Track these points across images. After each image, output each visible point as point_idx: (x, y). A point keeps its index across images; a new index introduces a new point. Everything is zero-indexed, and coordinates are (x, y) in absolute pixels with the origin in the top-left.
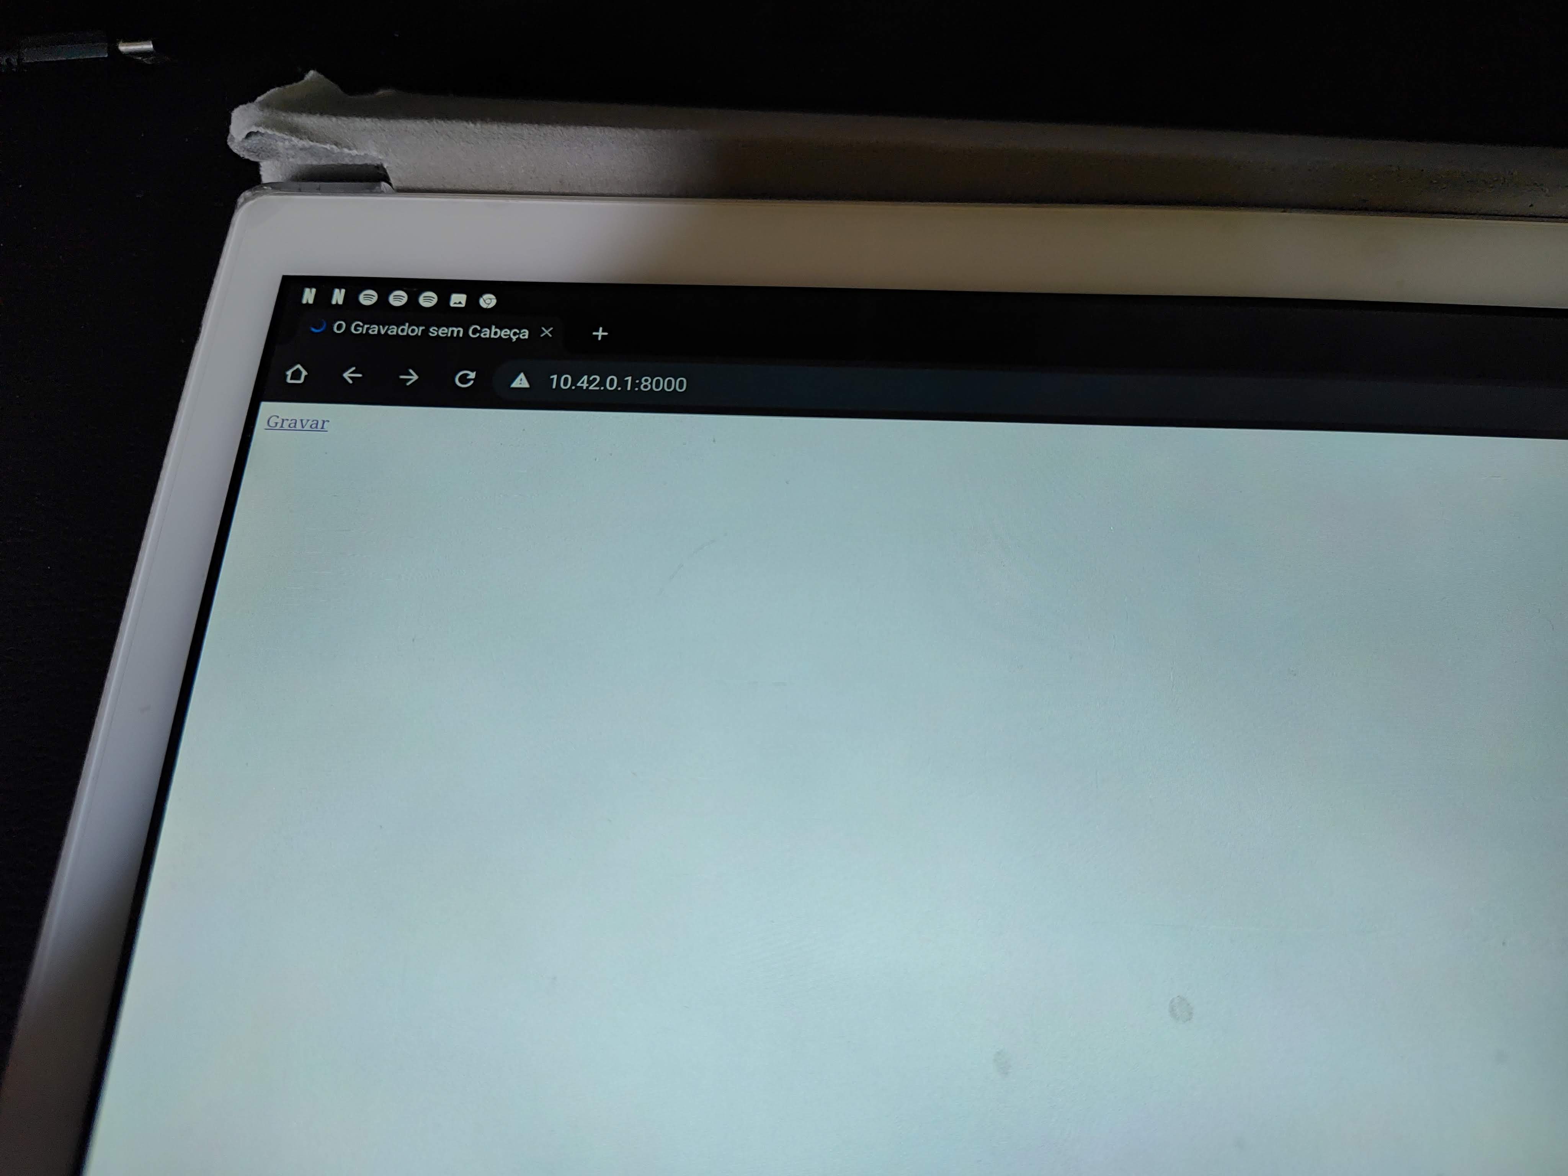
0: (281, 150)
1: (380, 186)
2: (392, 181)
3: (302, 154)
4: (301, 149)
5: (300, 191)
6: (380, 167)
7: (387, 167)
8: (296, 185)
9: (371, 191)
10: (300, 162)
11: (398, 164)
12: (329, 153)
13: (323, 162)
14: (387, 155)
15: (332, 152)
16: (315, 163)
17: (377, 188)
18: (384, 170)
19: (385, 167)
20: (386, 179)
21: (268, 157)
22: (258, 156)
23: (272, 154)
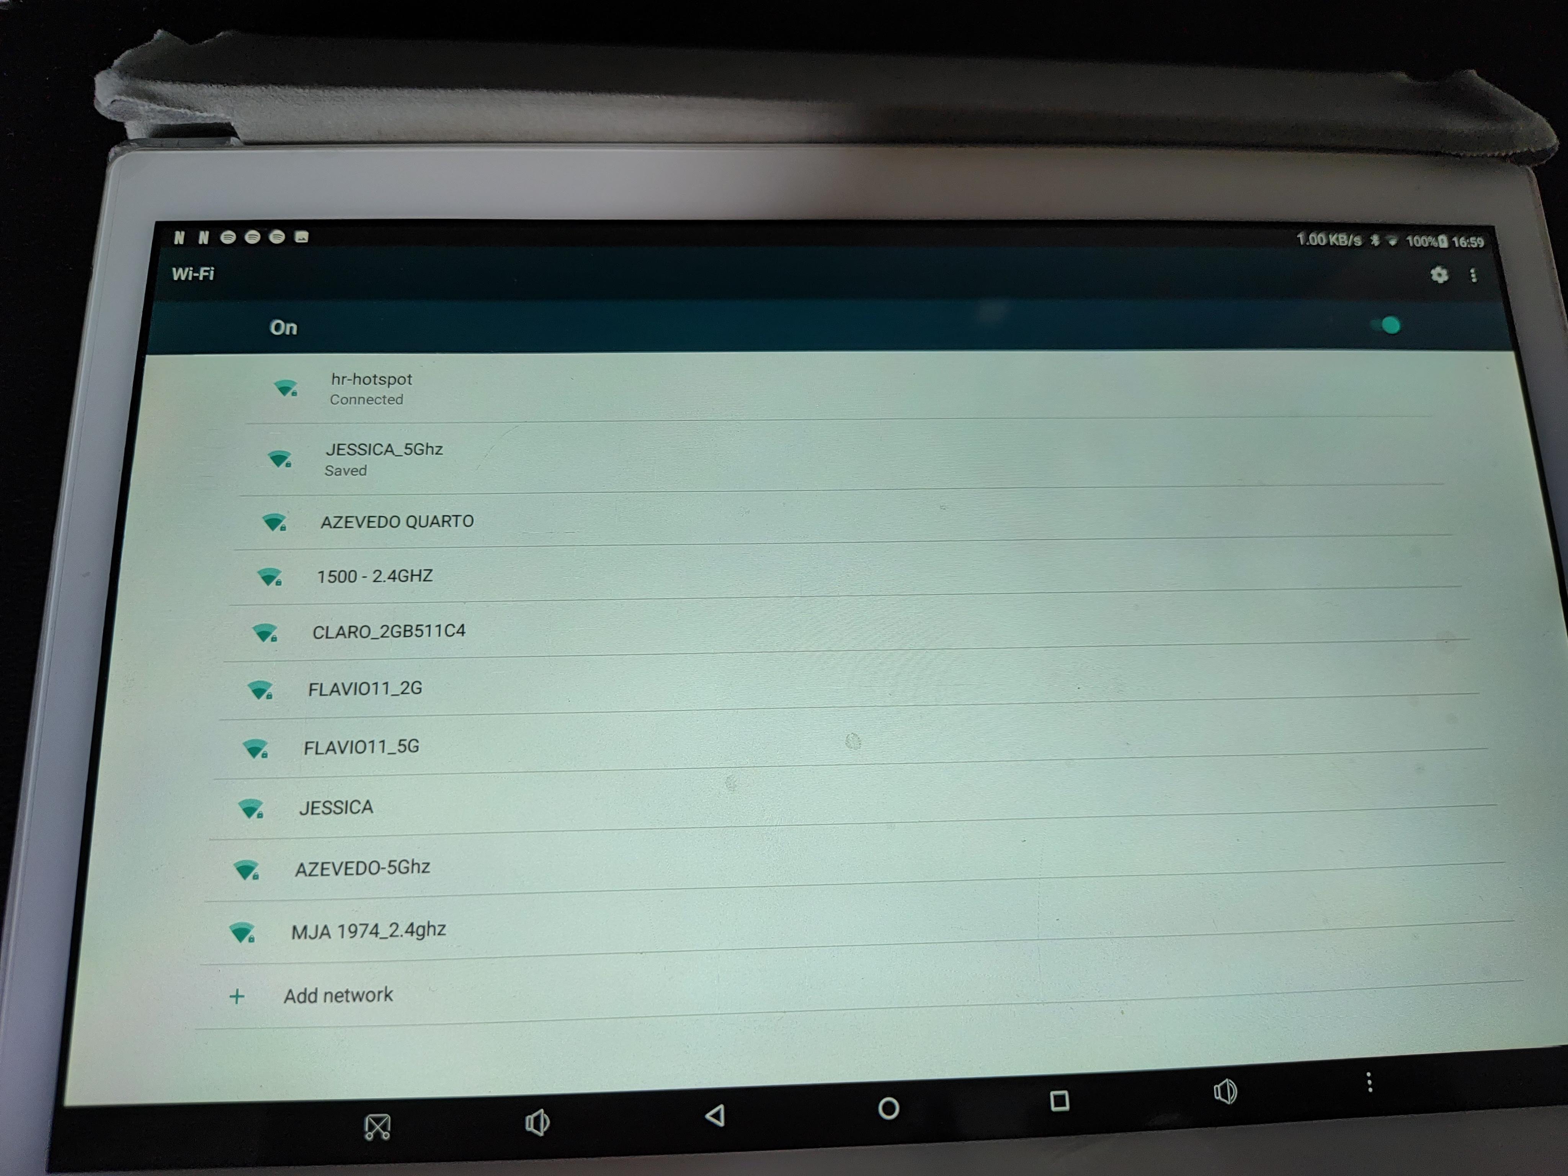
0: (142, 113)
1: (229, 140)
2: (240, 136)
3: (161, 116)
4: (159, 112)
5: (162, 147)
6: (229, 124)
7: (234, 125)
8: (158, 141)
9: (223, 146)
10: (159, 123)
11: (242, 122)
12: (183, 116)
13: (180, 122)
14: (233, 116)
15: (186, 114)
16: (172, 123)
17: (227, 142)
18: (233, 128)
19: (232, 125)
20: (235, 134)
21: (132, 117)
22: (123, 117)
23: (135, 116)
